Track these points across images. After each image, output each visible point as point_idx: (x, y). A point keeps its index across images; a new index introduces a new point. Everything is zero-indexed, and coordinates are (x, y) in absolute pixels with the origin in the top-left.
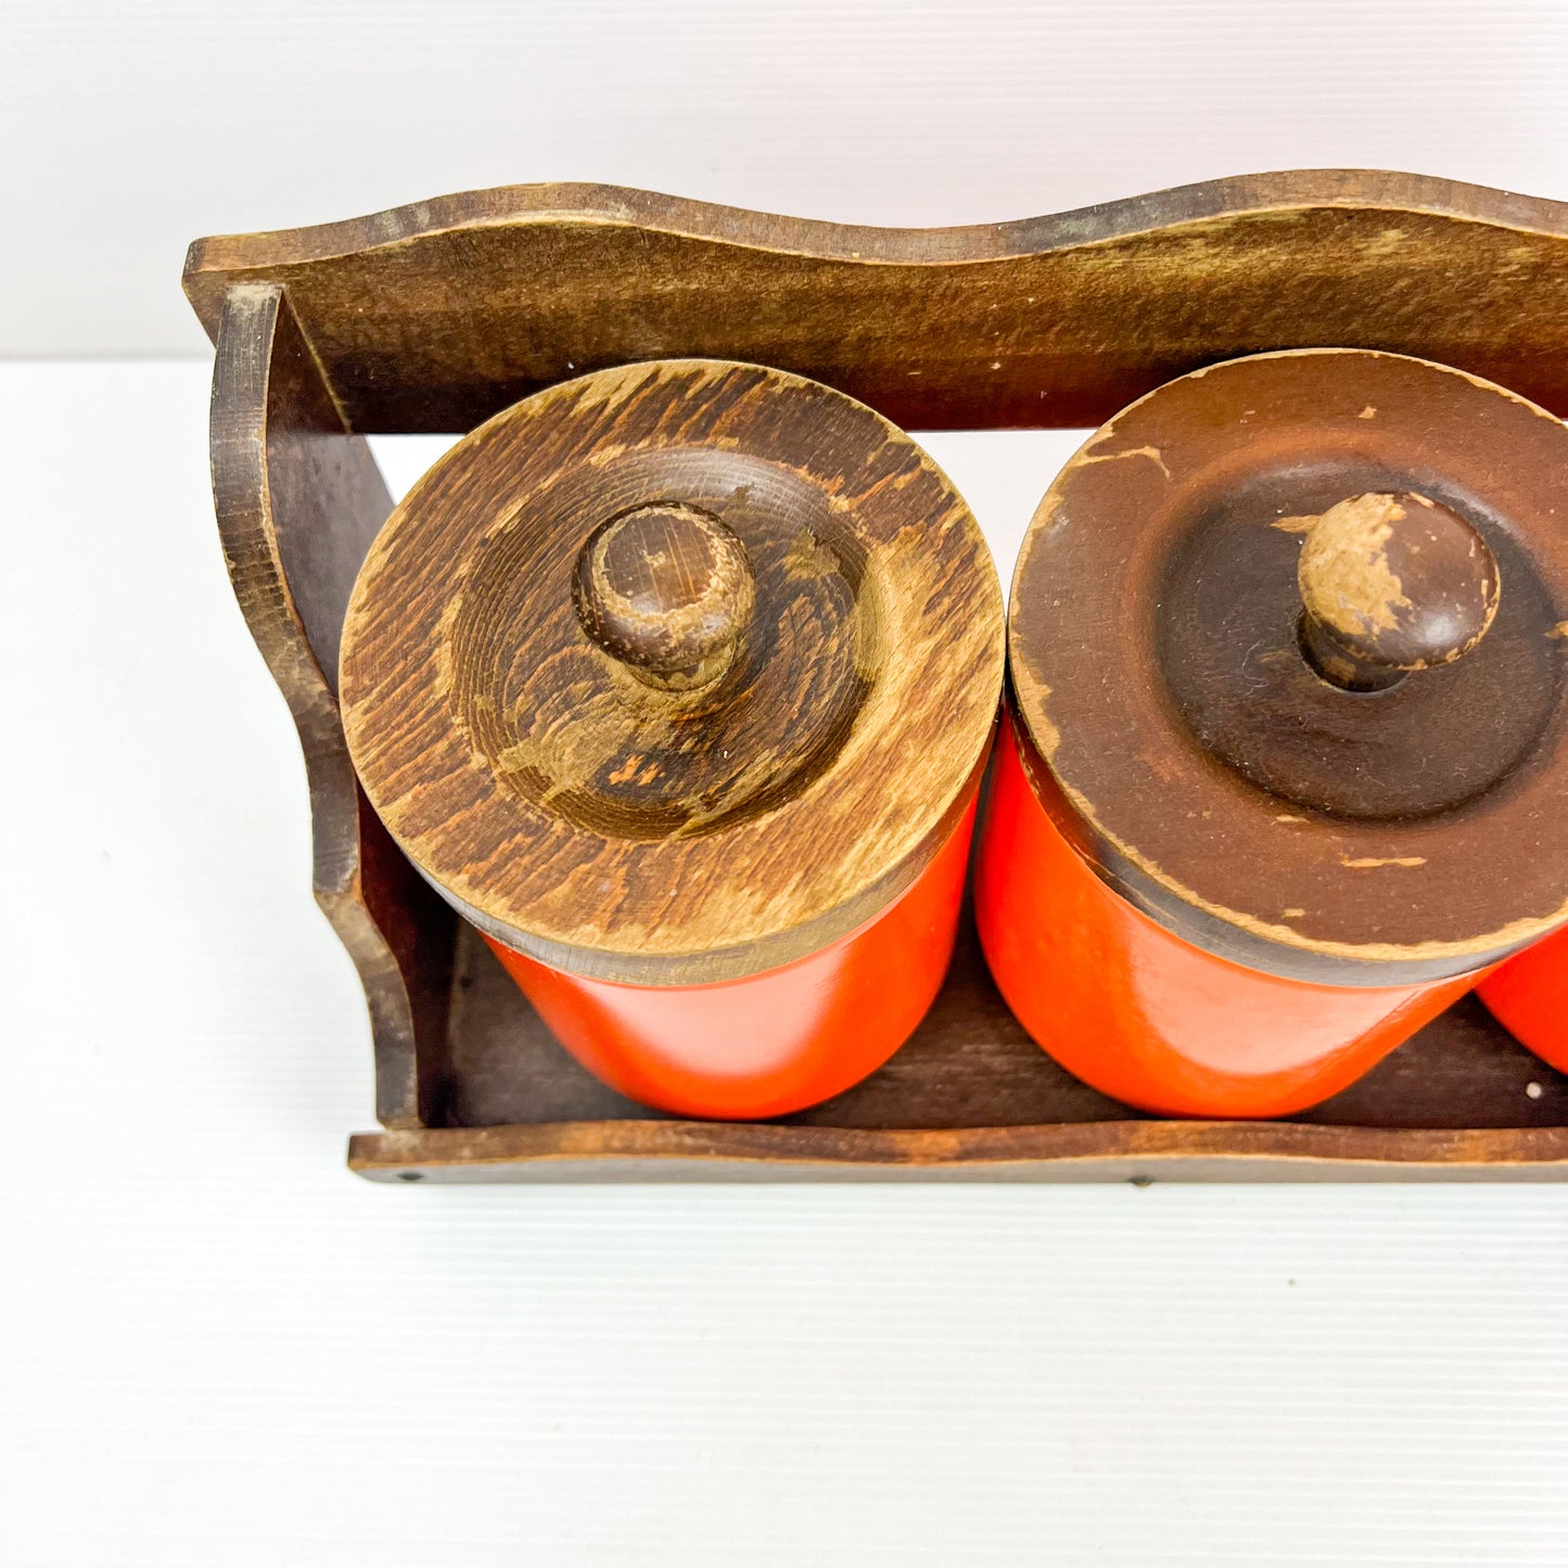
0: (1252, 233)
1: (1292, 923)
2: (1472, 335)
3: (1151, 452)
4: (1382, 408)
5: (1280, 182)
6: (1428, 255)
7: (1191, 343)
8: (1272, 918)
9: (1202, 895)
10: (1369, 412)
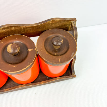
0: (4, 29)
1: (9, 71)
2: (23, 33)
3: (2, 43)
4: (17, 38)
5: (5, 25)
6: (16, 29)
7: (6, 35)
8: (8, 71)
9: (3, 70)
10: (16, 38)
